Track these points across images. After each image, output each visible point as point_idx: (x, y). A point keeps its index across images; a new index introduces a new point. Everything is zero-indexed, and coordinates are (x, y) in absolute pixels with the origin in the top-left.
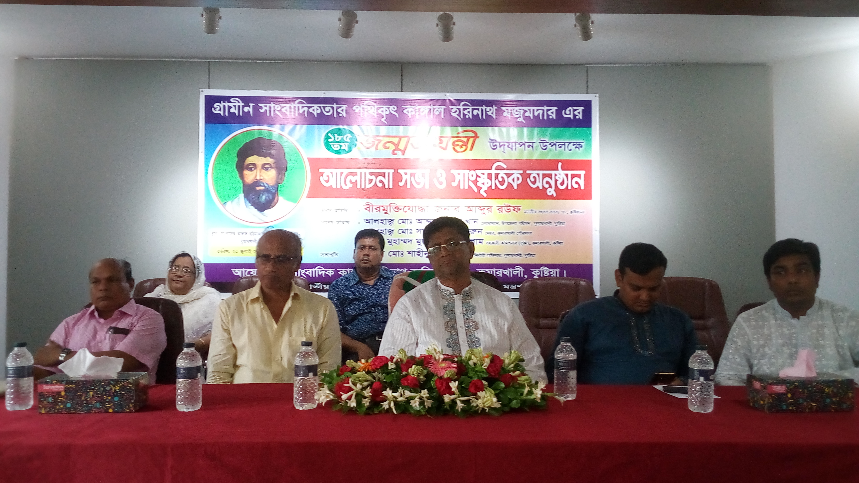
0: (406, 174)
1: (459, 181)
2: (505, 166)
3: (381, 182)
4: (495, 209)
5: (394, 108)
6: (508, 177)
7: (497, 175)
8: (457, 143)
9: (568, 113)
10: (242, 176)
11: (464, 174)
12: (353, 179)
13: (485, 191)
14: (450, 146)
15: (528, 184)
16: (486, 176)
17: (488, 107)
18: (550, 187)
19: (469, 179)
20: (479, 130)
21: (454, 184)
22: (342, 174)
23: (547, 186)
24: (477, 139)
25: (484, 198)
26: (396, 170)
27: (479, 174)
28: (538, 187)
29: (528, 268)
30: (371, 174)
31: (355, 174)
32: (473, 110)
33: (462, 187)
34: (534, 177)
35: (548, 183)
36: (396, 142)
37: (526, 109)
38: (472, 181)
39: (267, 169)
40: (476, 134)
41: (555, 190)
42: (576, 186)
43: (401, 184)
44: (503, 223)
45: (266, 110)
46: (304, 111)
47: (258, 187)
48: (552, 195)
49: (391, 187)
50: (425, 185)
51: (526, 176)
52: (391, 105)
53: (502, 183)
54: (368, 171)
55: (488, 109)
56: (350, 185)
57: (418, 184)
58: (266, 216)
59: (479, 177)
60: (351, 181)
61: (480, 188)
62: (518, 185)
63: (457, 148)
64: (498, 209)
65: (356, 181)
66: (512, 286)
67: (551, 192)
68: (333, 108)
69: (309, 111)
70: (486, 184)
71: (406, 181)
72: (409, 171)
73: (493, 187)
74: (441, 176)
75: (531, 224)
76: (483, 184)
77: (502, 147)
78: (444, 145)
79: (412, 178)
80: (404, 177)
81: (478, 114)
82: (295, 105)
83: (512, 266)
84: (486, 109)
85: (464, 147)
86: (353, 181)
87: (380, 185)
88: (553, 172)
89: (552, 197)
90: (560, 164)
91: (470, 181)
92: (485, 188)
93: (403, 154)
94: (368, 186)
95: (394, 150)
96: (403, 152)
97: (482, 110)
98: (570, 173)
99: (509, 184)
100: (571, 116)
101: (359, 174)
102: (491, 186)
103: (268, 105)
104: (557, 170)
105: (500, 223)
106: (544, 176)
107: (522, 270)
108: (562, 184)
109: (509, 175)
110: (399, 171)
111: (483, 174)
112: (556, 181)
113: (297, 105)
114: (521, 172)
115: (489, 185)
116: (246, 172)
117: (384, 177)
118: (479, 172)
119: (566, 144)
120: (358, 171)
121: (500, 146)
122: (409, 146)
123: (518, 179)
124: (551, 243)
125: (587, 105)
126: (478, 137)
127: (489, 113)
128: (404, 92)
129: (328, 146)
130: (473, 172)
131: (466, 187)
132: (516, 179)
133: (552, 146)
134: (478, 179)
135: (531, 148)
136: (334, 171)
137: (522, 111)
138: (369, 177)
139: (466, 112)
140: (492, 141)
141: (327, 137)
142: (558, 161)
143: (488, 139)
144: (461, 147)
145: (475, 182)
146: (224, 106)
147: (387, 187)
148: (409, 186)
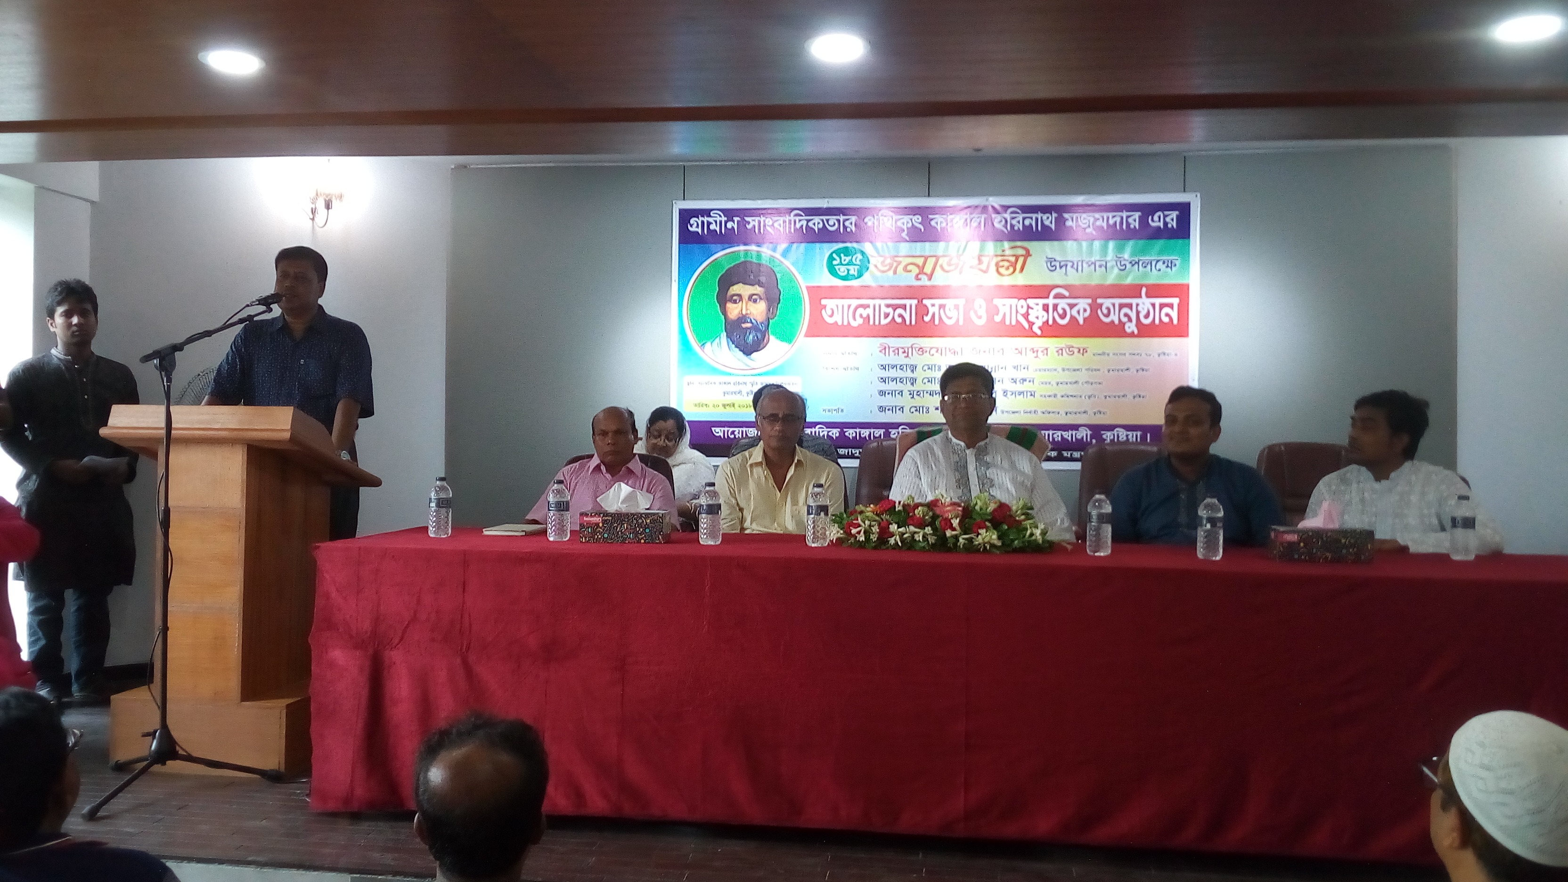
0: (933, 305)
1: (1005, 314)
2: (1067, 294)
3: (900, 316)
4: (1052, 351)
5: (918, 219)
6: (1071, 309)
7: (1055, 307)
8: (1001, 264)
9: (1156, 221)
10: (724, 312)
11: (1011, 306)
12: (865, 312)
13: (1040, 328)
14: (993, 268)
15: (1099, 317)
16: (1040, 307)
17: (1044, 213)
18: (1130, 320)
19: (1017, 312)
20: (1033, 246)
21: (998, 319)
22: (849, 306)
23: (1125, 319)
24: (1029, 259)
25: (1037, 336)
26: (920, 301)
27: (1031, 305)
28: (1113, 322)
29: (1097, 430)
30: (888, 306)
31: (866, 307)
32: (1024, 219)
33: (1008, 323)
34: (1108, 309)
35: (1126, 315)
36: (921, 264)
37: (1097, 215)
38: (1023, 315)
39: (755, 301)
40: (1028, 251)
41: (1137, 326)
42: (1166, 320)
43: (927, 319)
44: (1064, 370)
45: (754, 226)
46: (802, 226)
47: (744, 323)
48: (1133, 332)
49: (913, 322)
50: (958, 320)
51: (1095, 307)
52: (914, 215)
53: (1063, 317)
54: (883, 302)
55: (1045, 217)
56: (860, 321)
57: (950, 318)
58: (753, 361)
59: (1032, 309)
60: (861, 316)
61: (1031, 324)
62: (1085, 319)
63: (1002, 270)
64: (1057, 352)
65: (868, 316)
66: (1074, 453)
67: (1131, 327)
68: (839, 221)
69: (808, 226)
70: (1040, 318)
71: (934, 315)
72: (937, 302)
73: (1051, 322)
74: (980, 307)
75: (1102, 371)
76: (1037, 318)
77: (1064, 268)
78: (984, 267)
79: (942, 311)
80: (931, 310)
81: (1031, 225)
82: (790, 218)
83: (1075, 427)
84: (1042, 218)
85: (1011, 269)
86: (865, 315)
87: (899, 320)
88: (1134, 301)
89: (1132, 335)
90: (1144, 290)
91: (1018, 314)
92: (1039, 323)
93: (930, 279)
94: (884, 322)
95: (917, 275)
96: (930, 277)
97: (1037, 219)
98: (1158, 301)
99: (1072, 317)
100: (1161, 225)
101: (872, 307)
102: (1047, 321)
103: (757, 219)
104: (1140, 297)
105: (1060, 370)
106: (1122, 306)
107: (1089, 433)
108: (1147, 316)
109: (1072, 306)
110: (925, 302)
111: (1036, 304)
112: (1138, 313)
113: (792, 218)
114: (1089, 301)
115: (1045, 319)
116: (729, 305)
117: (905, 309)
118: (1031, 302)
119: (1153, 264)
120: (871, 302)
121: (1061, 267)
122: (938, 267)
123: (1085, 310)
124: (1130, 397)
125: (1184, 210)
126: (1031, 256)
127: (1047, 223)
128: (932, 196)
129: (832, 271)
130: (1022, 302)
131: (1014, 323)
132: (1082, 312)
133: (1133, 265)
134: (1030, 311)
135: (1103, 268)
136: (840, 302)
137: (1092, 220)
138: (884, 310)
139: (1014, 222)
140: (1051, 261)
141: (831, 258)
142: (1141, 286)
143: (1045, 257)
144: (1008, 268)
145: (1026, 316)
146: (703, 222)
147: (908, 322)
148: (937, 322)
